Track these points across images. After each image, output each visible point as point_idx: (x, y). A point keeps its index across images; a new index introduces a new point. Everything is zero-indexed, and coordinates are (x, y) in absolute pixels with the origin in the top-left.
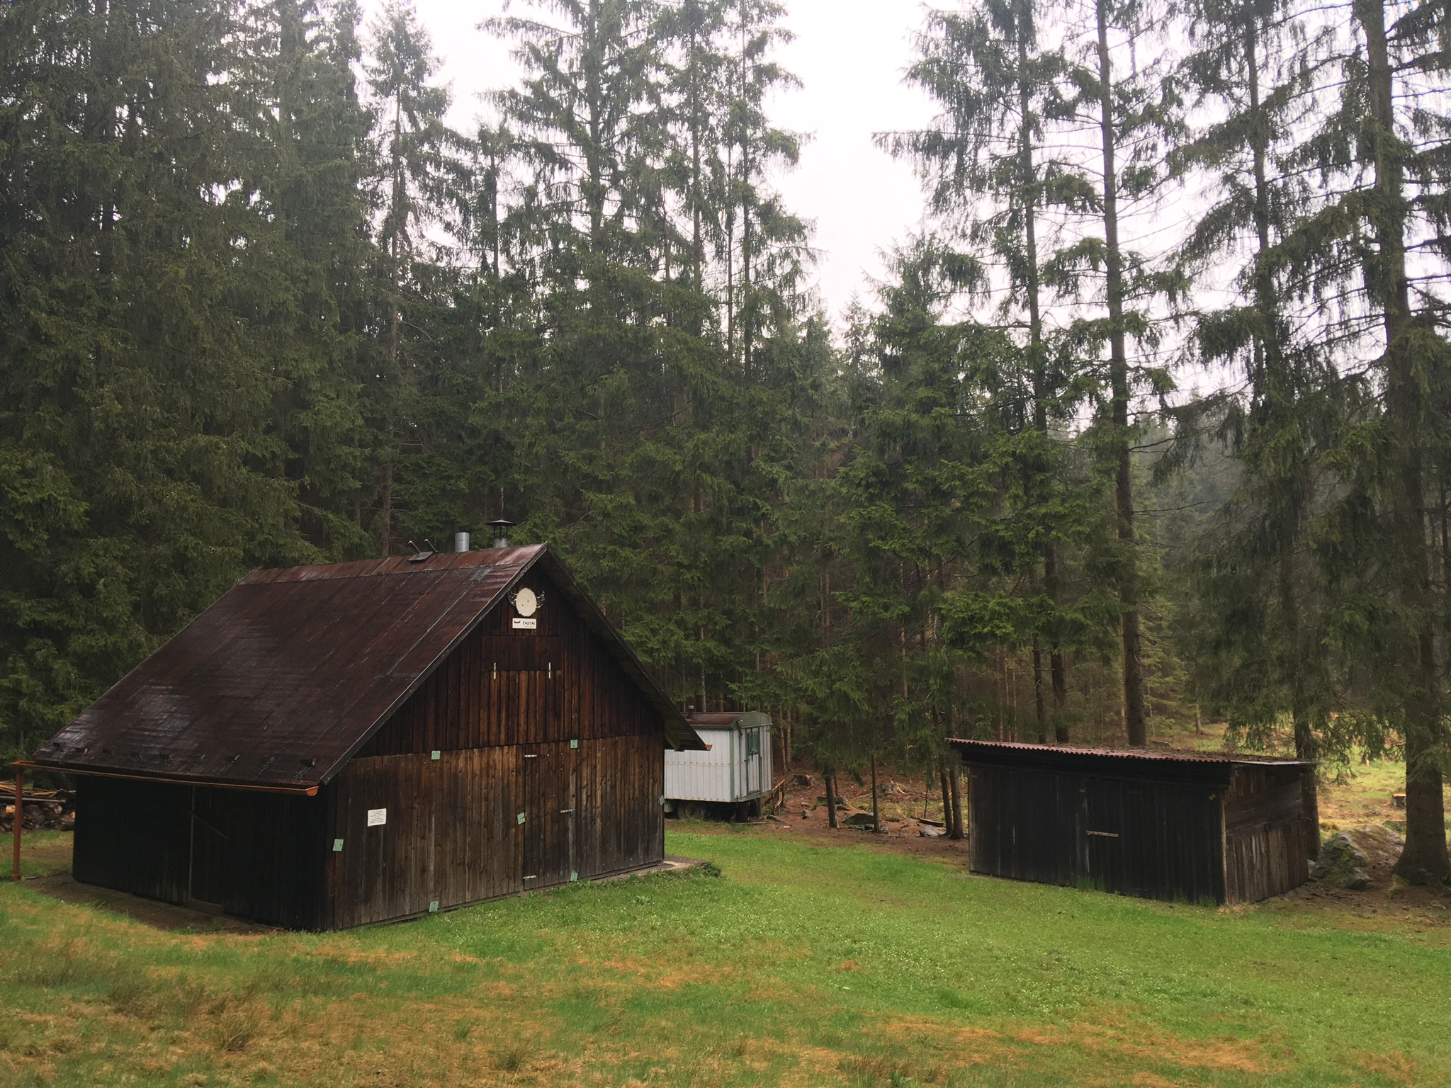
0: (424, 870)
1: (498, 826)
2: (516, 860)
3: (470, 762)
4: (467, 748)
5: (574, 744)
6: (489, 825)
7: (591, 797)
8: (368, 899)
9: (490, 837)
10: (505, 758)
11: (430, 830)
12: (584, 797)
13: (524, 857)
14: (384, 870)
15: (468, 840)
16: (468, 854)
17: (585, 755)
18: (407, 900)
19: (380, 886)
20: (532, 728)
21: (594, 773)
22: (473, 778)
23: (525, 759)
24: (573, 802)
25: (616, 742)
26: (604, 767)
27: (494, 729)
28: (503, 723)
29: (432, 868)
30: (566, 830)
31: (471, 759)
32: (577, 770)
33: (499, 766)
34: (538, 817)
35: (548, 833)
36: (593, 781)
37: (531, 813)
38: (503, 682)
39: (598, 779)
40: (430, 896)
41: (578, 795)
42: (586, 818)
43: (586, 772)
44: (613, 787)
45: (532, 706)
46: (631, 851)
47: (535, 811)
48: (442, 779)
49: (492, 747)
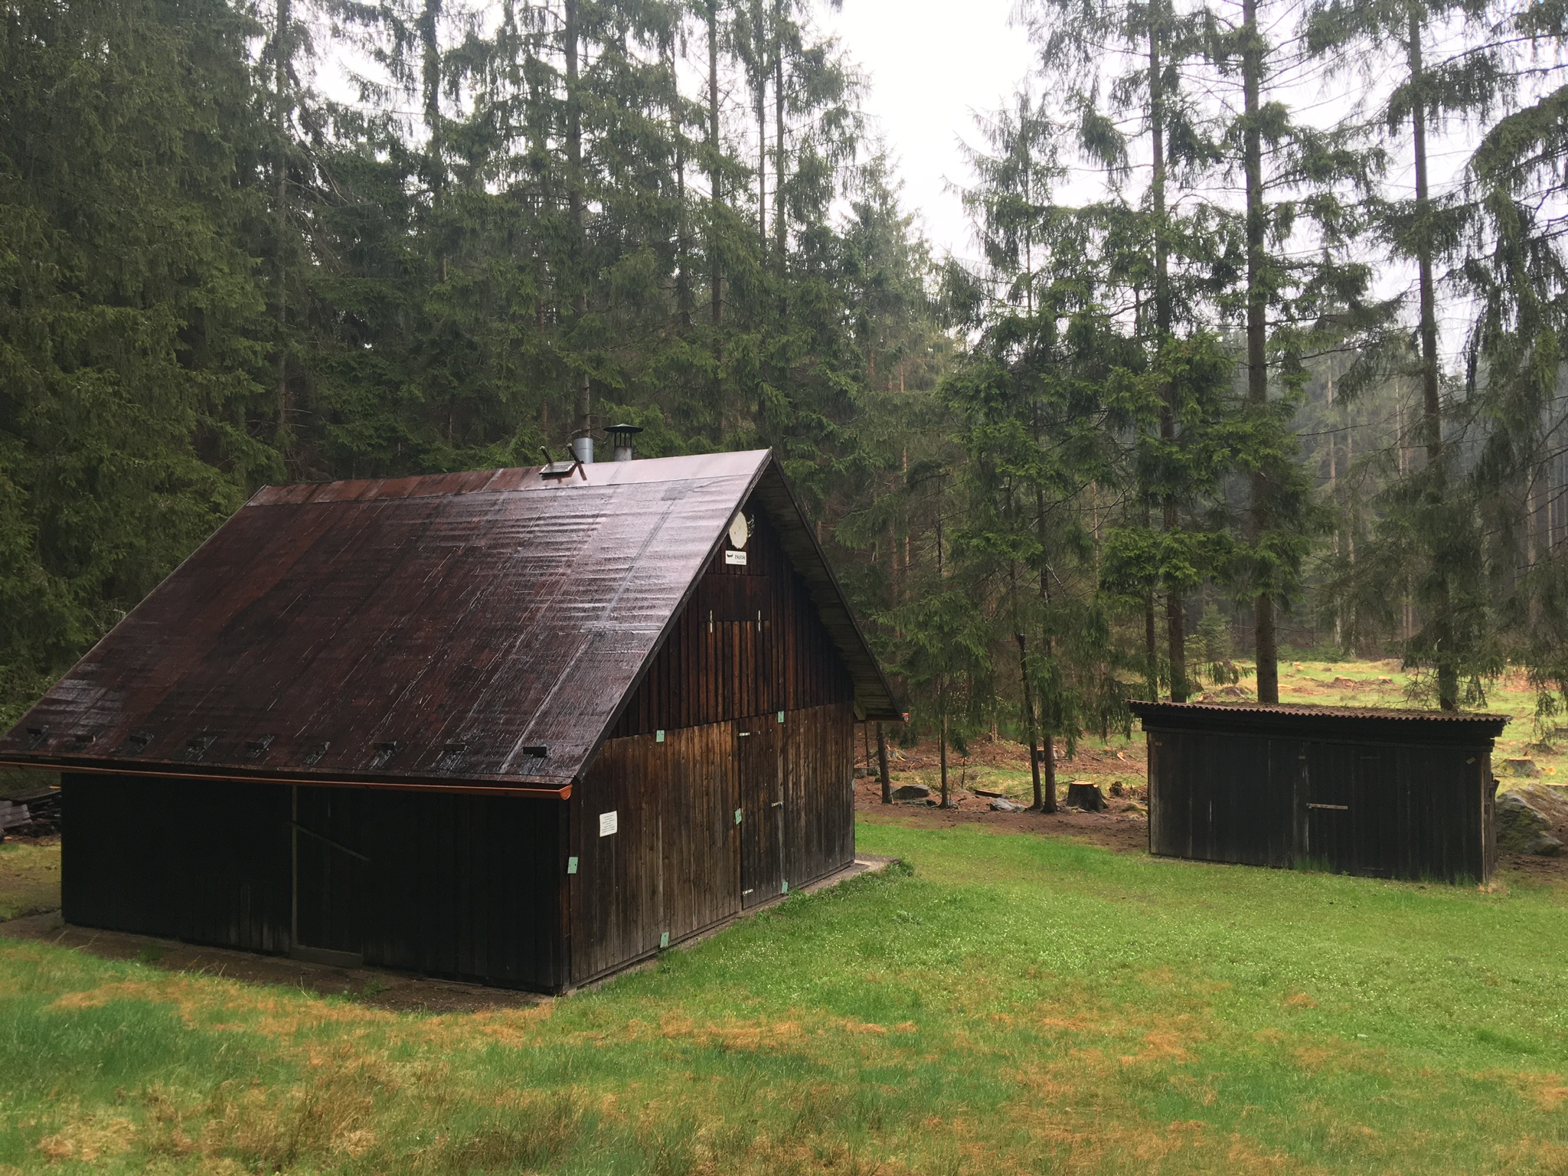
0: (654, 892)
1: (719, 826)
2: (735, 871)
3: (691, 744)
4: (688, 726)
5: (781, 717)
6: (710, 828)
7: (796, 784)
8: (603, 937)
9: (713, 843)
10: (721, 736)
11: (658, 838)
12: (790, 785)
13: (741, 868)
14: (617, 895)
15: (693, 847)
16: (693, 867)
17: (790, 731)
18: (640, 933)
19: (613, 918)
20: (745, 696)
21: (798, 755)
22: (695, 766)
23: (739, 738)
24: (781, 794)
25: (815, 715)
26: (806, 746)
27: (712, 702)
28: (720, 691)
29: (661, 887)
30: (777, 828)
31: (692, 739)
32: (784, 751)
33: (717, 750)
34: (753, 813)
35: (762, 834)
36: (797, 764)
37: (746, 810)
38: (719, 635)
39: (802, 761)
40: (661, 926)
41: (785, 783)
42: (792, 812)
43: (791, 752)
44: (815, 770)
45: (744, 669)
46: (830, 852)
47: (750, 806)
48: (666, 770)
49: (709, 723)
